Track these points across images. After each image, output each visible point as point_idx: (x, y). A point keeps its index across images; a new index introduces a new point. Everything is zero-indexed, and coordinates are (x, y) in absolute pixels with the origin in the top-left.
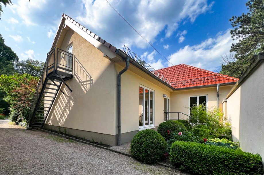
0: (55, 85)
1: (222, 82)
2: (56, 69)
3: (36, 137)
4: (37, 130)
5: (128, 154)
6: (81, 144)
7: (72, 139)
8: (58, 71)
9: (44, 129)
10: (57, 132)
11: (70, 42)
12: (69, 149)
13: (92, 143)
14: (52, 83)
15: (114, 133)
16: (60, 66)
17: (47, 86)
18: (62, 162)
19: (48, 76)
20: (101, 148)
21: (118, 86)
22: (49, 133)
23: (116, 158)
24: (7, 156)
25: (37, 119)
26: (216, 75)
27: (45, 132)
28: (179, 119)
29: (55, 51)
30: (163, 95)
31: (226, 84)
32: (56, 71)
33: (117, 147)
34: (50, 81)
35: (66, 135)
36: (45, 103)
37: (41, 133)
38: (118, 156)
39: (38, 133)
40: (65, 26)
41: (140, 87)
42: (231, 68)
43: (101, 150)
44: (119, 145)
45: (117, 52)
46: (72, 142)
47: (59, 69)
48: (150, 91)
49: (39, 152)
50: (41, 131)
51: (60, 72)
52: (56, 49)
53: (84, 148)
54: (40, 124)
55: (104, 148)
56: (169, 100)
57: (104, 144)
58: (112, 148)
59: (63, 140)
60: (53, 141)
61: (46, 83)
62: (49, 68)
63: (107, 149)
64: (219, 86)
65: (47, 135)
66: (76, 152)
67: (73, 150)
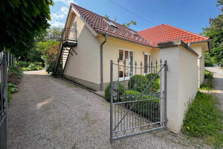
0: (67, 50)
1: (193, 41)
2: (67, 41)
3: (58, 83)
4: (59, 78)
5: (104, 96)
6: (81, 89)
7: (77, 85)
8: (68, 42)
9: (63, 78)
10: (69, 80)
11: (74, 22)
12: (73, 92)
13: (87, 88)
14: (66, 49)
15: (99, 82)
16: (69, 39)
17: (63, 51)
18: (67, 98)
19: (63, 45)
20: (91, 92)
21: (101, 52)
22: (65, 81)
23: (96, 98)
24: (43, 94)
25: (59, 71)
26: (190, 34)
27: (63, 80)
28: (152, 73)
29: (66, 30)
30: (143, 53)
31: (201, 42)
32: (67, 42)
33: (100, 92)
34: (64, 48)
35: (74, 82)
36: (63, 61)
37: (61, 81)
38: (98, 97)
39: (59, 80)
40: (72, 11)
41: (120, 50)
42: (219, 21)
43: (91, 93)
44: (102, 91)
45: (98, 32)
46: (76, 87)
47: (68, 41)
48: (130, 51)
49: (57, 93)
50: (61, 79)
51: (69, 42)
52: (67, 28)
53: (82, 91)
54: (61, 74)
55: (92, 92)
56: (150, 56)
57: (93, 90)
58: (96, 92)
59: (71, 86)
60: (66, 86)
61: (62, 49)
62: (64, 40)
63: (94, 93)
64: (190, 44)
65: (64, 82)
66: (76, 94)
67: (75, 93)
